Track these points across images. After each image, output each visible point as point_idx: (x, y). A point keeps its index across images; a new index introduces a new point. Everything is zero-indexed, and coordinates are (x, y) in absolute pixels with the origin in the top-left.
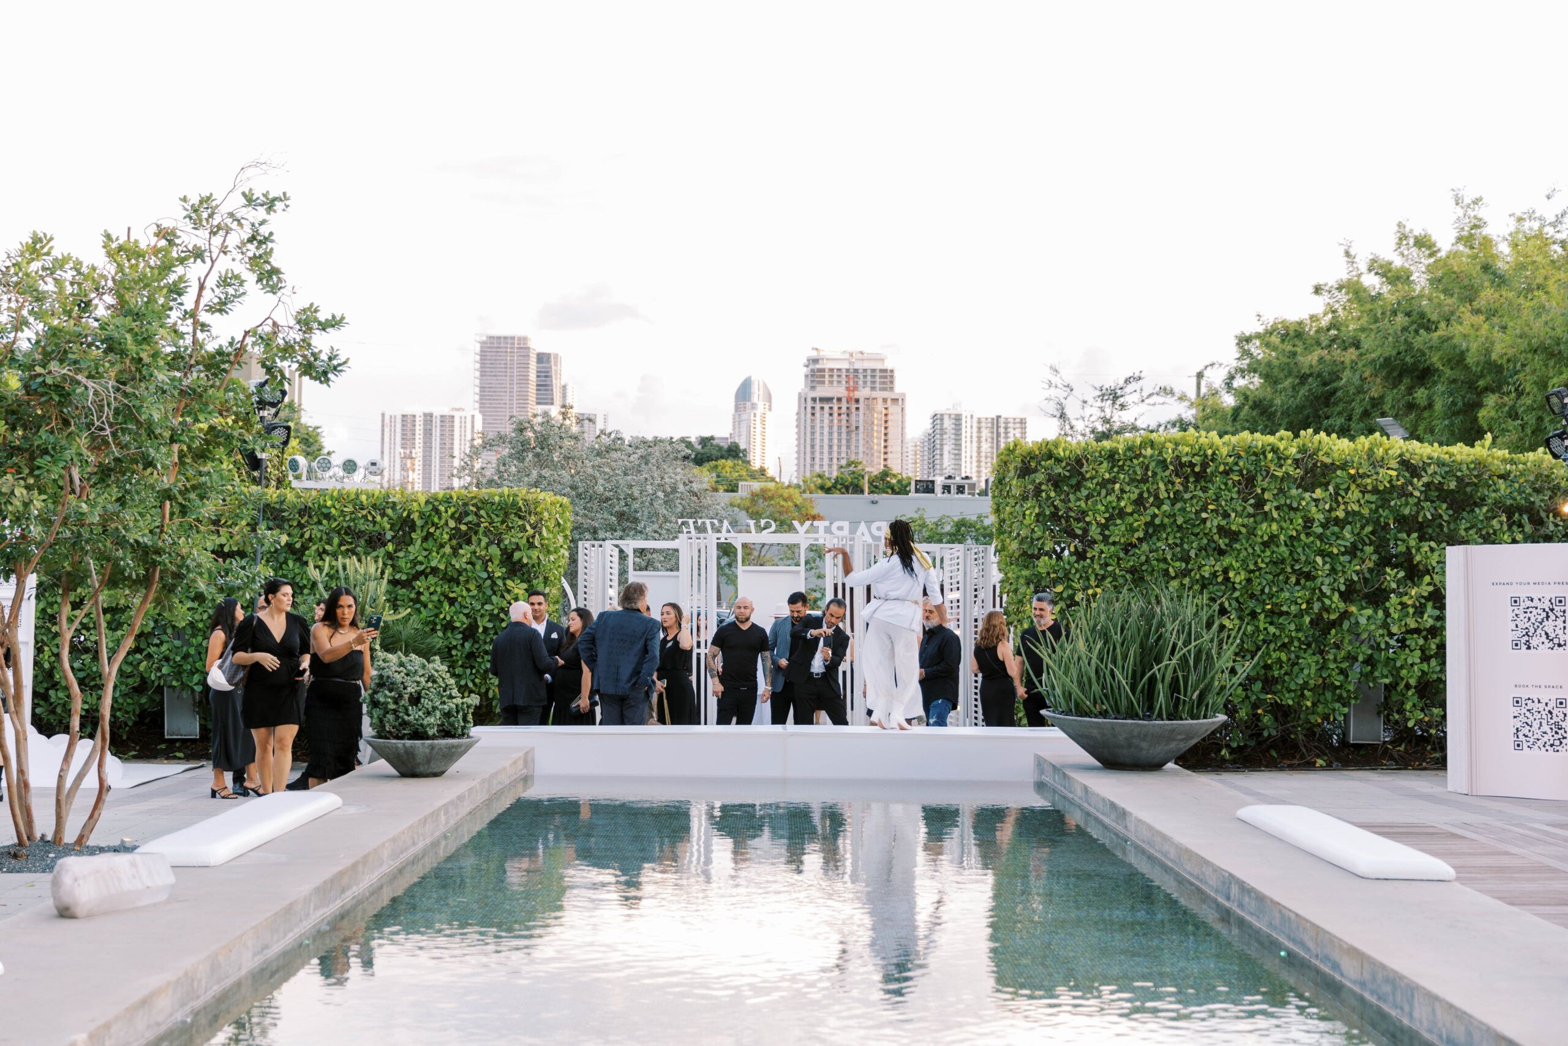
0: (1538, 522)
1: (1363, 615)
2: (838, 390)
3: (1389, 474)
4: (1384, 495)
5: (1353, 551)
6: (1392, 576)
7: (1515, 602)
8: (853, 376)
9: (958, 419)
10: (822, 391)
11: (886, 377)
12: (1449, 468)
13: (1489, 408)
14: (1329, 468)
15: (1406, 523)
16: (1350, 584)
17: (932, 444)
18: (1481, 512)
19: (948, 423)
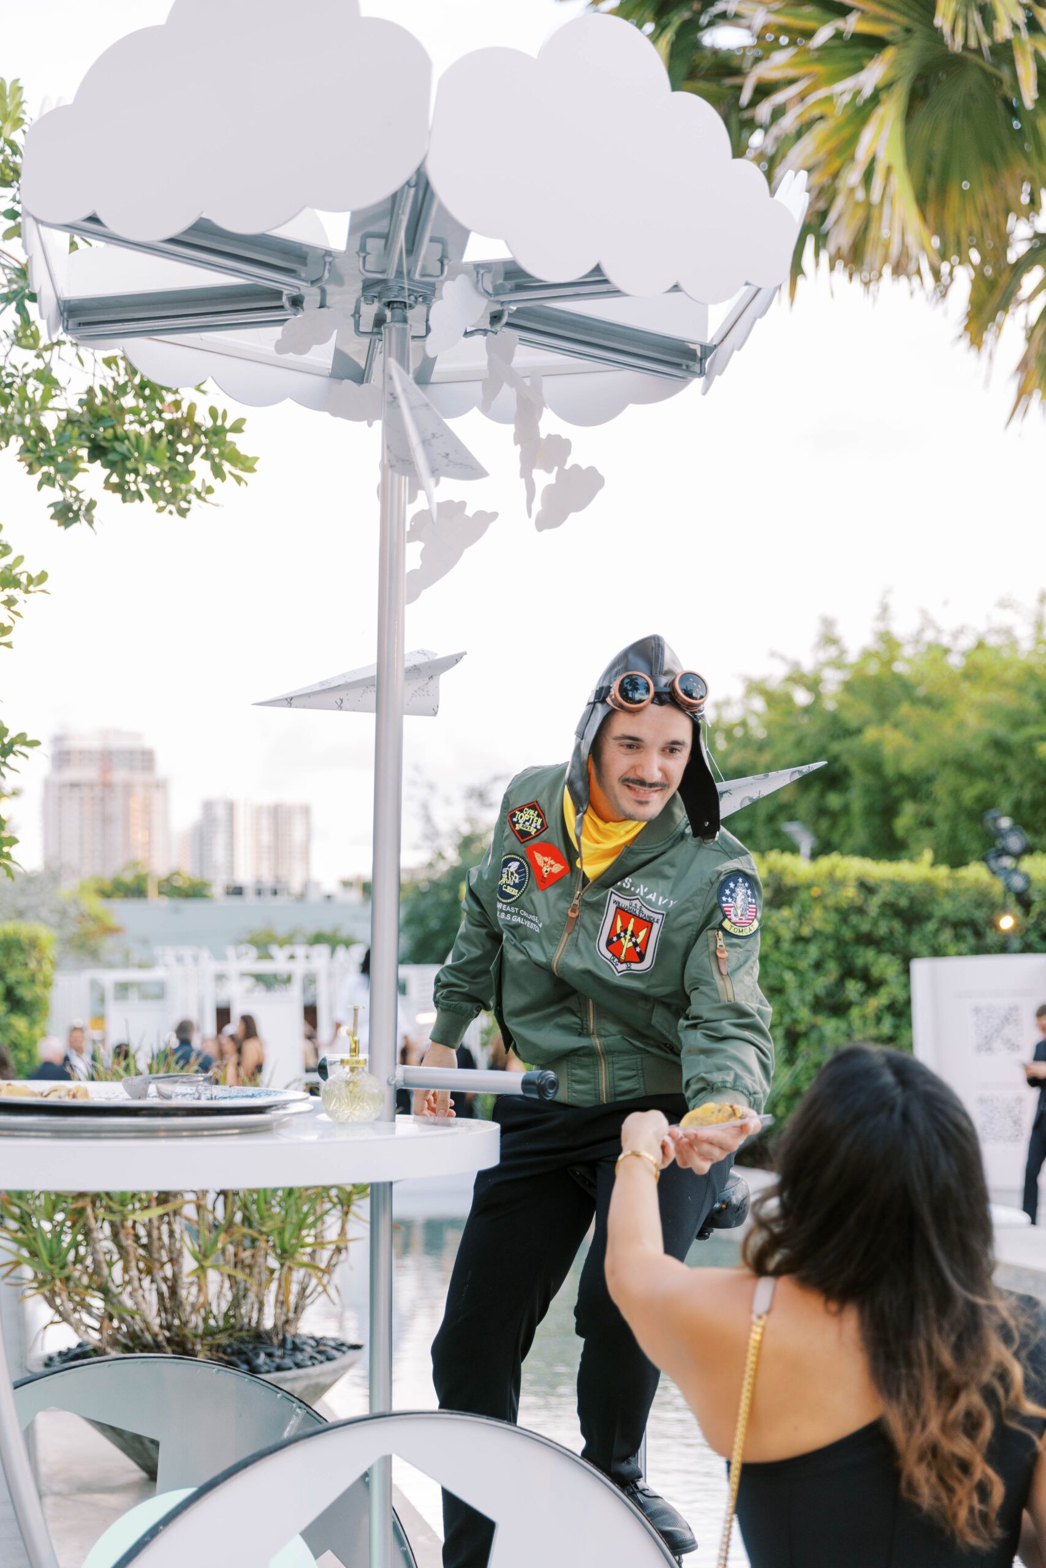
0: (978, 934)
1: (830, 1026)
2: (88, 773)
3: (850, 892)
4: (844, 914)
5: (818, 966)
6: (853, 988)
7: (977, 1010)
8: (107, 758)
9: (231, 807)
10: (72, 774)
11: (145, 759)
12: (901, 887)
13: (905, 819)
14: (794, 890)
15: (868, 940)
16: (817, 998)
17: (202, 836)
18: (931, 926)
19: (221, 812)
